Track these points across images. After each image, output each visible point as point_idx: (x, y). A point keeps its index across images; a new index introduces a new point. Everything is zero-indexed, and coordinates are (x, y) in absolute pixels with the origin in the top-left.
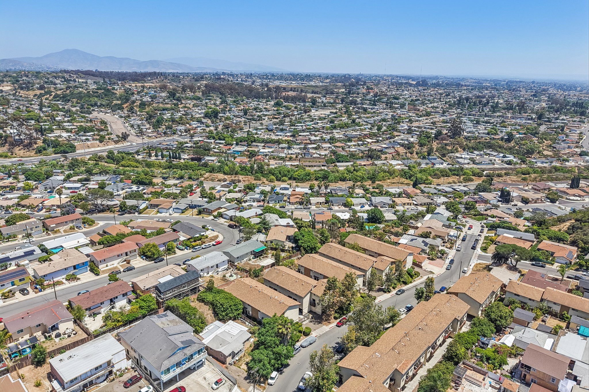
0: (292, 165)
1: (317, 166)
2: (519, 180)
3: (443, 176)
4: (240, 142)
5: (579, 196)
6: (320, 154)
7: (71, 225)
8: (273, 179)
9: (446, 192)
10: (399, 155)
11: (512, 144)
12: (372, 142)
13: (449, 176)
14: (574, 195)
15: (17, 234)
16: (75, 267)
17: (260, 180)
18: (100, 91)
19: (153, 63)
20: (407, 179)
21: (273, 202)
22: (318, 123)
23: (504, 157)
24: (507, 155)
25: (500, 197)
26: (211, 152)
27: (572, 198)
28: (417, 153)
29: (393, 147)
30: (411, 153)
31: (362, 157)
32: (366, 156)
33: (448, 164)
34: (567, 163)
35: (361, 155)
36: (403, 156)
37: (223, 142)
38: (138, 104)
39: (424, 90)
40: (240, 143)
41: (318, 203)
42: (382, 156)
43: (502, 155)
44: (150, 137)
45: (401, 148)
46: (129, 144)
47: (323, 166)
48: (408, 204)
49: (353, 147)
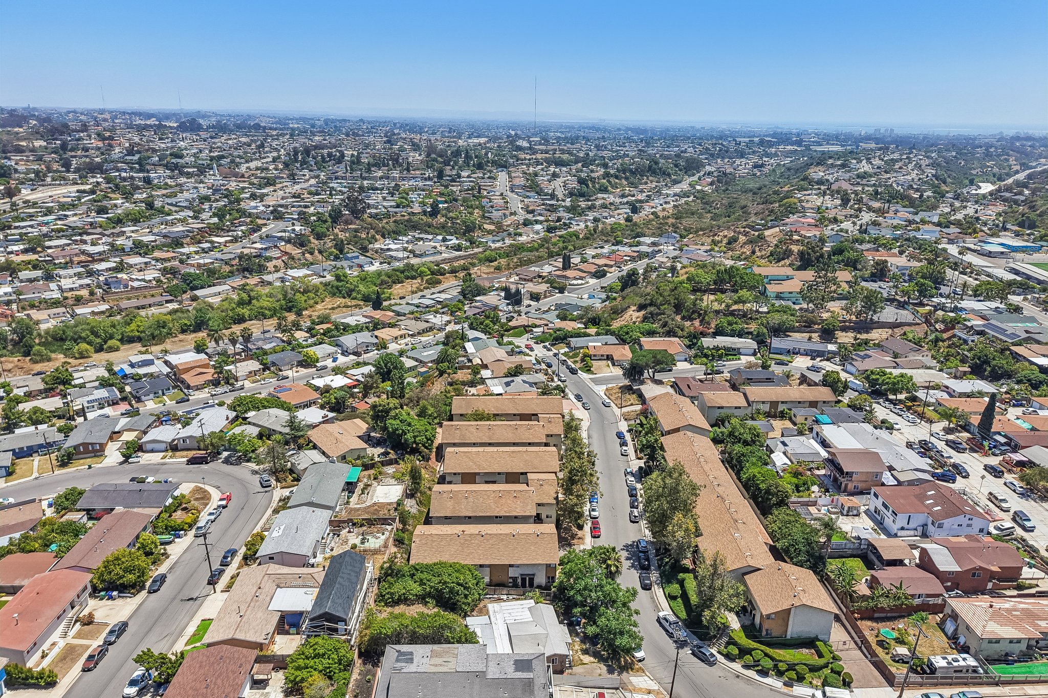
0: (93, 313)
1: (155, 305)
2: (492, 270)
3: (394, 283)
5: (581, 278)
6: (144, 280)
8: (87, 350)
9: (427, 307)
10: (293, 258)
11: (441, 219)
12: (226, 242)
13: (402, 282)
14: (575, 278)
17: (49, 360)
20: (344, 298)
21: (152, 396)
22: (66, 216)
23: (444, 240)
24: (448, 237)
25: (505, 299)
27: (575, 282)
28: (320, 252)
29: (276, 246)
30: (312, 253)
31: (231, 272)
32: (238, 270)
33: (381, 263)
34: (520, 238)
35: (227, 269)
36: (299, 259)
39: (212, 137)
41: (250, 372)
42: (268, 264)
43: (440, 238)
45: (288, 245)
47: (167, 302)
48: (401, 337)
49: (197, 257)
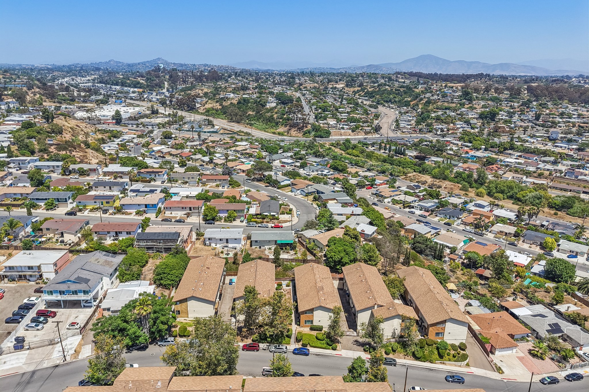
0: (533, 183)
1: (574, 191)
4: (492, 147)
7: (218, 183)
15: (178, 179)
16: (146, 206)
18: (402, 90)
19: (502, 66)
26: (444, 154)
37: (470, 145)
38: (424, 102)
40: (490, 149)
41: (501, 232)
44: (404, 132)
46: (379, 136)
47: (584, 193)
